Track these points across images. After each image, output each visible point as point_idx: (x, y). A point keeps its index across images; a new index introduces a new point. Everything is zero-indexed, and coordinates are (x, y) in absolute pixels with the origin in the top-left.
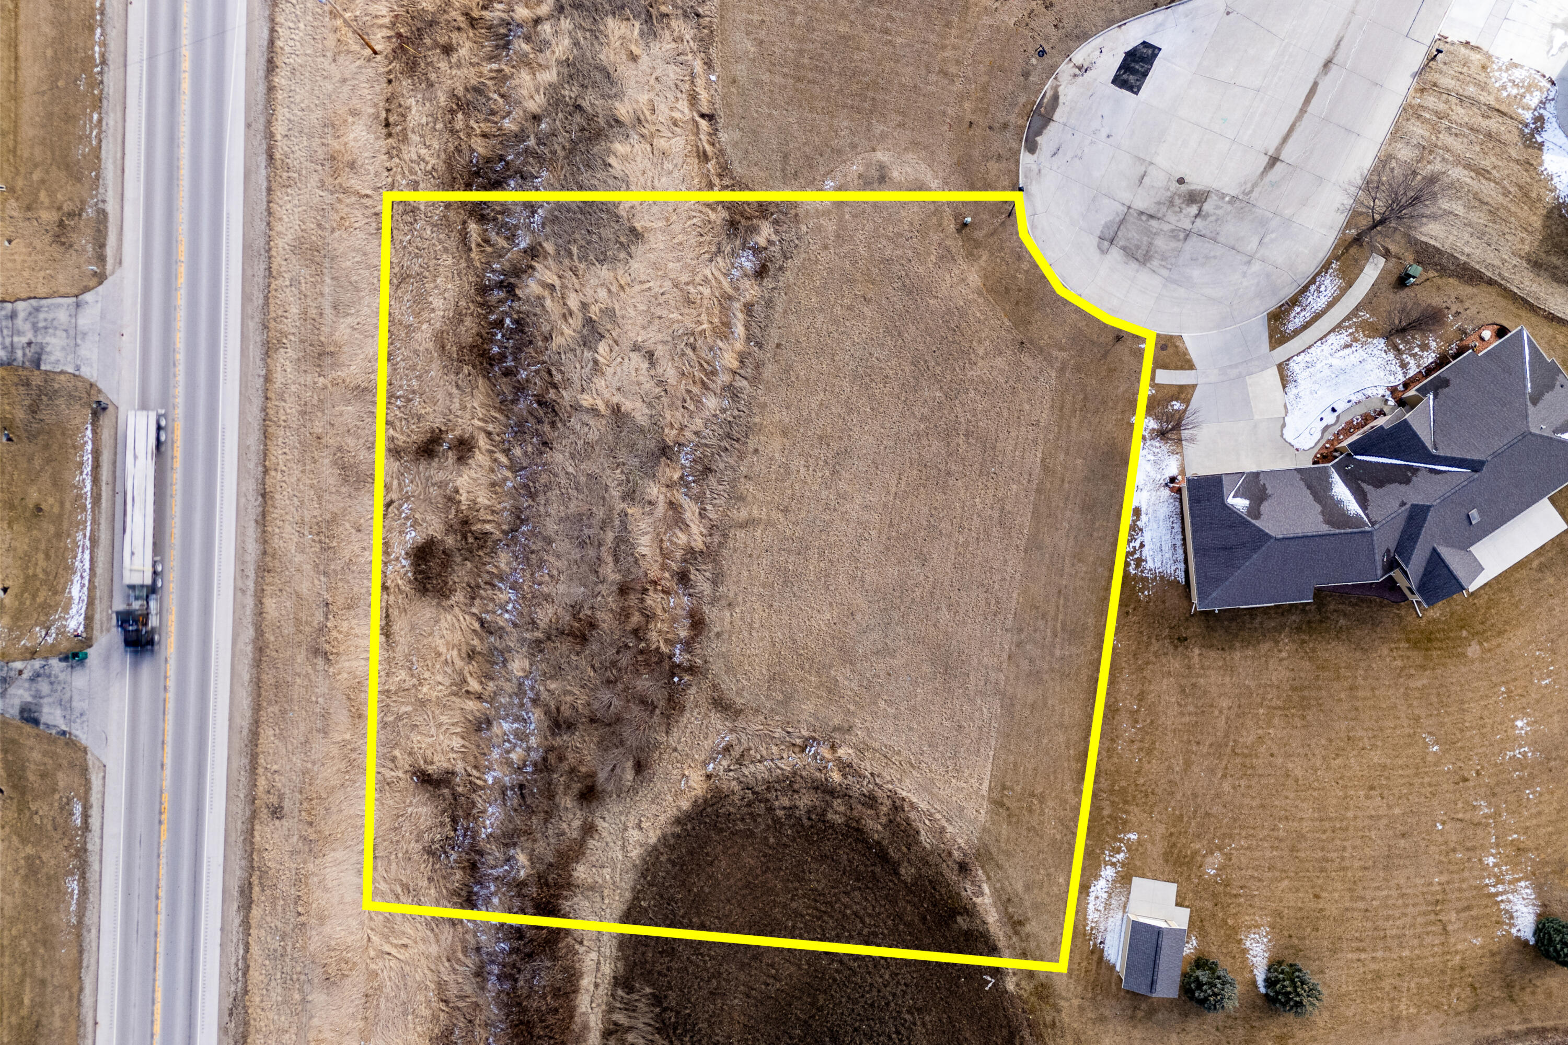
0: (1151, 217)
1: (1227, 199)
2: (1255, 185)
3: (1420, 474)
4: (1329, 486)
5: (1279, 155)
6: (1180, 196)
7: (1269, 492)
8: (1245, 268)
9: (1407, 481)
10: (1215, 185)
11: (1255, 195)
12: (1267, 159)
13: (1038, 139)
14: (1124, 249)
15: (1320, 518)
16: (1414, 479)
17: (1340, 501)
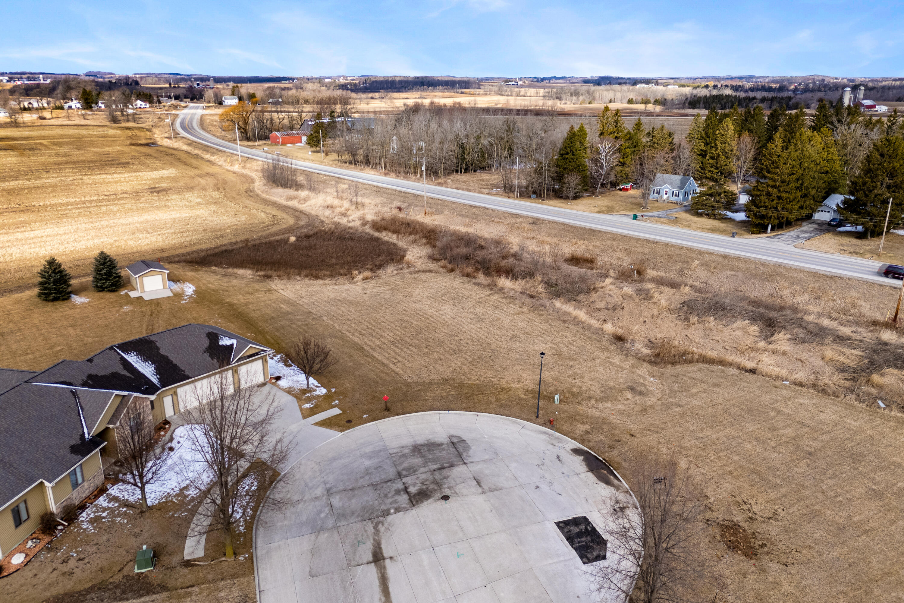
0: (442, 468)
1: (392, 511)
2: (377, 532)
3: (81, 382)
4: (159, 371)
5: (376, 566)
6: (435, 490)
7: (207, 355)
8: (328, 486)
9: (90, 377)
10: (413, 512)
11: (370, 528)
12: (386, 554)
13: (582, 458)
14: (440, 445)
15: (158, 344)
16: (85, 379)
17: (145, 361)
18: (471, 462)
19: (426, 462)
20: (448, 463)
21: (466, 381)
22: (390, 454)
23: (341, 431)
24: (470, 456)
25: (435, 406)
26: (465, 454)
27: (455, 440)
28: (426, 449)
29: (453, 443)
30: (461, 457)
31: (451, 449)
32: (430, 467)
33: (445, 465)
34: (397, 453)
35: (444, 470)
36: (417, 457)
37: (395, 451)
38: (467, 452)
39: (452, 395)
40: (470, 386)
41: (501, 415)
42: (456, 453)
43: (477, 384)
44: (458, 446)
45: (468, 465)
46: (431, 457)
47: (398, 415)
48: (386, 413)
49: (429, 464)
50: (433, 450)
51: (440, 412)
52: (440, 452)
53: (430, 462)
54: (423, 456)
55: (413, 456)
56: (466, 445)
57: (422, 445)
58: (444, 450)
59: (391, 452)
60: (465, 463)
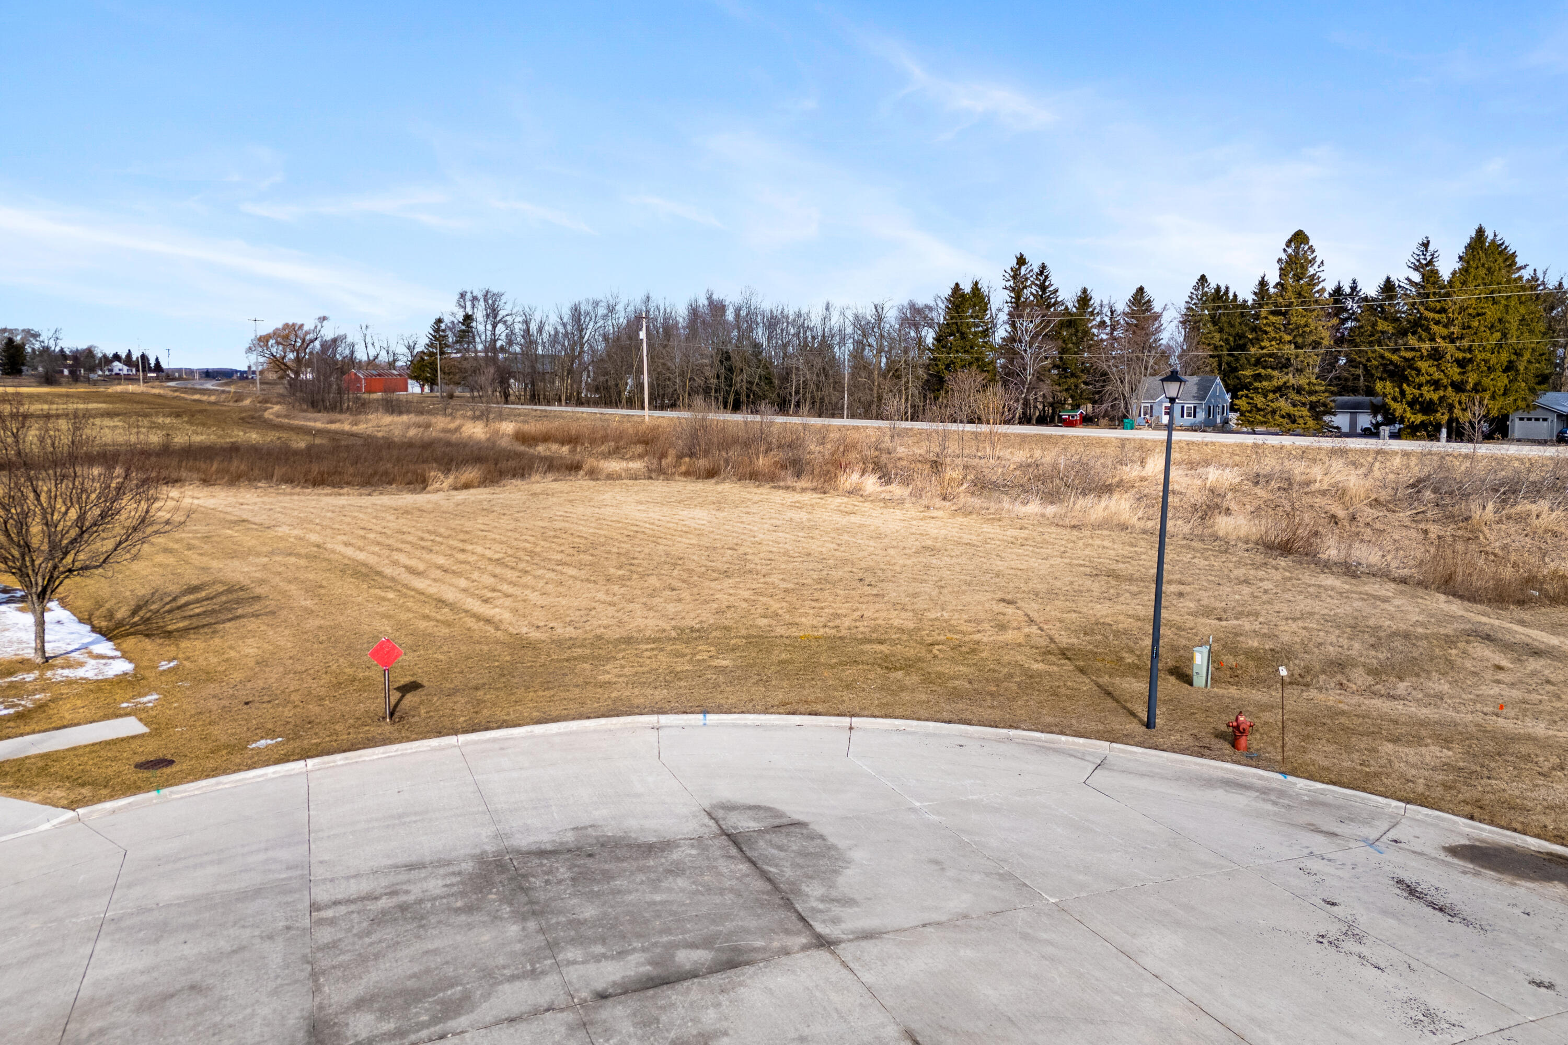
18: (868, 935)
19: (553, 946)
20: (707, 943)
21: (780, 631)
22: (315, 907)
23: (72, 805)
24: (848, 902)
25: (636, 702)
26: (814, 891)
27: (745, 823)
28: (563, 872)
29: (734, 839)
30: (788, 904)
31: (724, 866)
32: (573, 974)
33: (686, 958)
34: (372, 897)
35: (673, 995)
36: (496, 918)
37: (354, 888)
38: (828, 876)
39: (722, 670)
40: (794, 644)
41: (968, 722)
42: (759, 884)
43: (826, 638)
44: (763, 848)
45: (847, 951)
46: (589, 912)
47: (440, 734)
48: (387, 727)
49: (572, 953)
50: (608, 876)
51: (664, 719)
52: (655, 885)
53: (579, 941)
54: (537, 911)
55: (469, 909)
56: (811, 846)
57: (542, 853)
58: (677, 870)
59: (322, 894)
60: (823, 943)
